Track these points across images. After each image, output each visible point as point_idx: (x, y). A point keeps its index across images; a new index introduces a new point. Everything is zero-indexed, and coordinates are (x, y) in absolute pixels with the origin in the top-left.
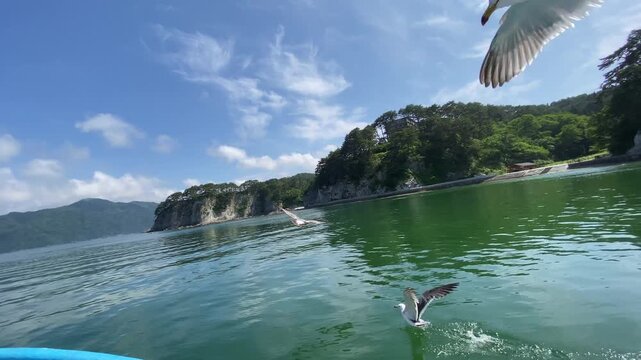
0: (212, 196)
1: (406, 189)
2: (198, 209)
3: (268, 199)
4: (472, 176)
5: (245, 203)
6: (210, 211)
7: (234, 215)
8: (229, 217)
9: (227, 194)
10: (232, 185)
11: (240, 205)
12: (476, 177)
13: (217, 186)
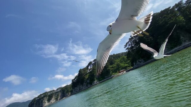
0: (46, 96)
1: (95, 84)
2: (42, 102)
3: (65, 92)
4: (111, 76)
5: (58, 96)
6: (46, 102)
7: (54, 101)
8: (53, 102)
9: (52, 94)
10: (53, 91)
11: (56, 97)
12: (112, 76)
13: (49, 92)
